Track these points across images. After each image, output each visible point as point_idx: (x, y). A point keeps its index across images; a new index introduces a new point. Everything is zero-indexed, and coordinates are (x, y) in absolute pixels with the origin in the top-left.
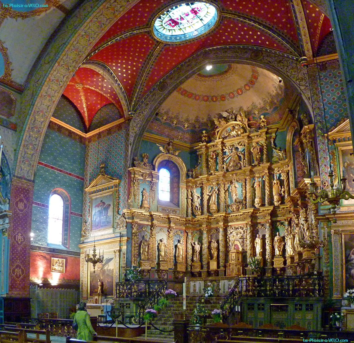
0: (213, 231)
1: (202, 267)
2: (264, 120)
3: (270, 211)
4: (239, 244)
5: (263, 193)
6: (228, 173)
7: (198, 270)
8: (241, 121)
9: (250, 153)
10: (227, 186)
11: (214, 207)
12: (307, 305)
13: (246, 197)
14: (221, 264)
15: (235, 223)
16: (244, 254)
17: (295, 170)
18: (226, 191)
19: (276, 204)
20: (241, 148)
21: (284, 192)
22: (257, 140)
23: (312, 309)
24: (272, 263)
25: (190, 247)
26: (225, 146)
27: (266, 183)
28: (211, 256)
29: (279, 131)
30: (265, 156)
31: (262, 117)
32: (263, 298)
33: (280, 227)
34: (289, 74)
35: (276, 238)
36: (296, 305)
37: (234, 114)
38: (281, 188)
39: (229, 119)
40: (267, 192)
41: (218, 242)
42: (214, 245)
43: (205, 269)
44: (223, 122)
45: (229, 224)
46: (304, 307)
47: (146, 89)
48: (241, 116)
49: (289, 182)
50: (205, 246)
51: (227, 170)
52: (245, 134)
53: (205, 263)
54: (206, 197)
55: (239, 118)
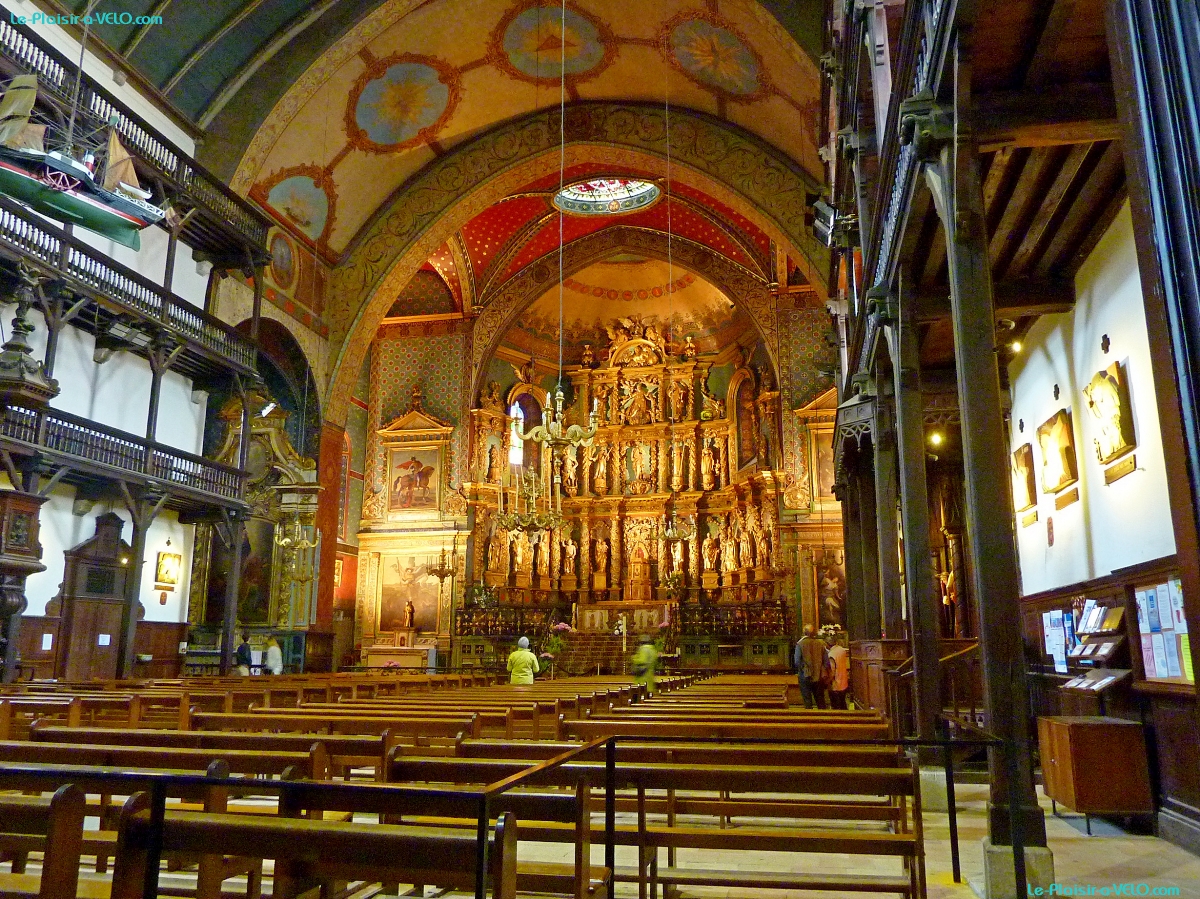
0: (600, 524)
1: (579, 583)
2: (692, 345)
3: (696, 499)
4: (643, 548)
5: (686, 468)
6: (627, 427)
7: (573, 588)
8: (653, 341)
9: (666, 399)
10: (625, 448)
11: (601, 484)
13: (657, 471)
14: (615, 579)
15: (638, 513)
16: (652, 563)
17: (739, 439)
18: (622, 458)
19: (706, 487)
20: (650, 387)
21: (720, 469)
22: (678, 377)
24: (700, 582)
25: (557, 547)
26: (625, 380)
27: (692, 453)
28: (595, 566)
29: (714, 366)
30: (690, 408)
31: (689, 339)
32: (707, 637)
33: (712, 525)
34: (750, 306)
35: (706, 543)
36: (755, 647)
37: (643, 326)
38: (715, 462)
39: (633, 334)
40: (692, 467)
41: (608, 542)
42: (601, 547)
43: (585, 586)
44: (623, 337)
45: (627, 514)
47: (510, 271)
48: (655, 332)
49: (727, 454)
50: (585, 548)
51: (627, 423)
52: (660, 366)
53: (584, 577)
54: (587, 464)
55: (650, 334)
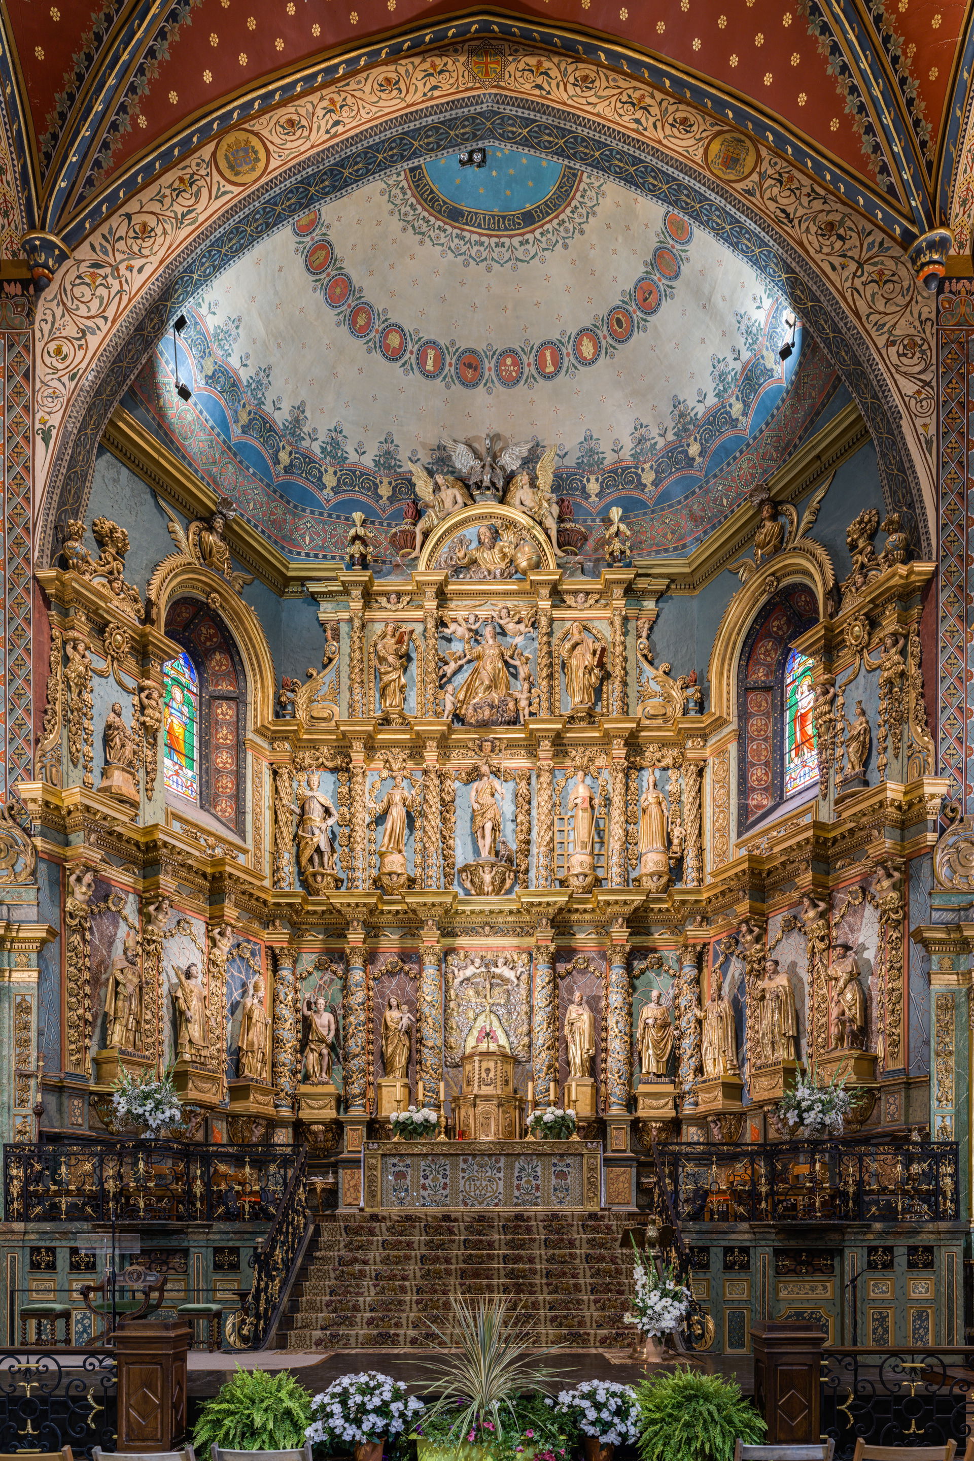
0: (392, 965)
2: (623, 528)
3: (628, 910)
4: (496, 1026)
6: (460, 730)
7: (329, 1115)
9: (554, 666)
10: (453, 785)
12: (912, 1250)
13: (528, 842)
14: (431, 1096)
15: (485, 941)
17: (741, 760)
18: (446, 808)
21: (683, 841)
23: (929, 1265)
24: (631, 1103)
27: (617, 800)
30: (616, 688)
31: (616, 513)
33: (655, 972)
35: (647, 1013)
36: (872, 1250)
38: (673, 824)
39: (478, 488)
42: (397, 1018)
43: (359, 1109)
45: (458, 942)
46: (901, 1260)
48: (534, 486)
49: (701, 804)
50: (360, 1018)
51: (458, 717)
53: (357, 1088)
54: (363, 819)
55: (522, 492)
